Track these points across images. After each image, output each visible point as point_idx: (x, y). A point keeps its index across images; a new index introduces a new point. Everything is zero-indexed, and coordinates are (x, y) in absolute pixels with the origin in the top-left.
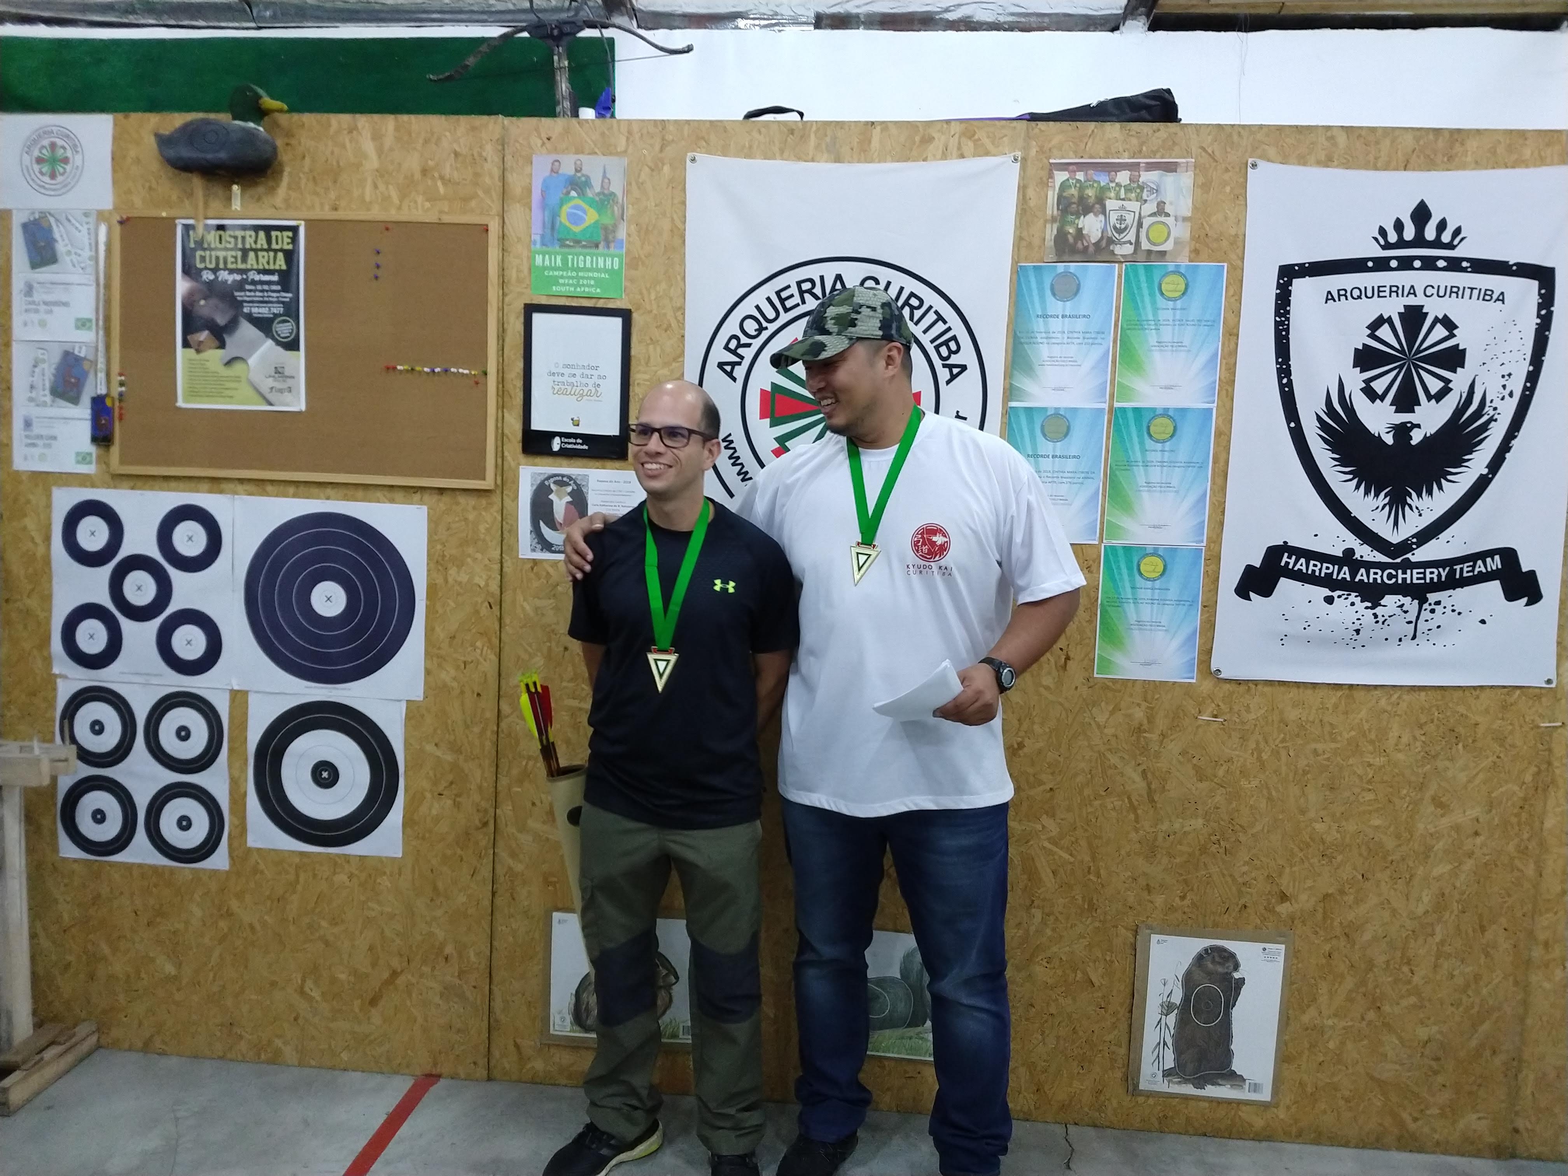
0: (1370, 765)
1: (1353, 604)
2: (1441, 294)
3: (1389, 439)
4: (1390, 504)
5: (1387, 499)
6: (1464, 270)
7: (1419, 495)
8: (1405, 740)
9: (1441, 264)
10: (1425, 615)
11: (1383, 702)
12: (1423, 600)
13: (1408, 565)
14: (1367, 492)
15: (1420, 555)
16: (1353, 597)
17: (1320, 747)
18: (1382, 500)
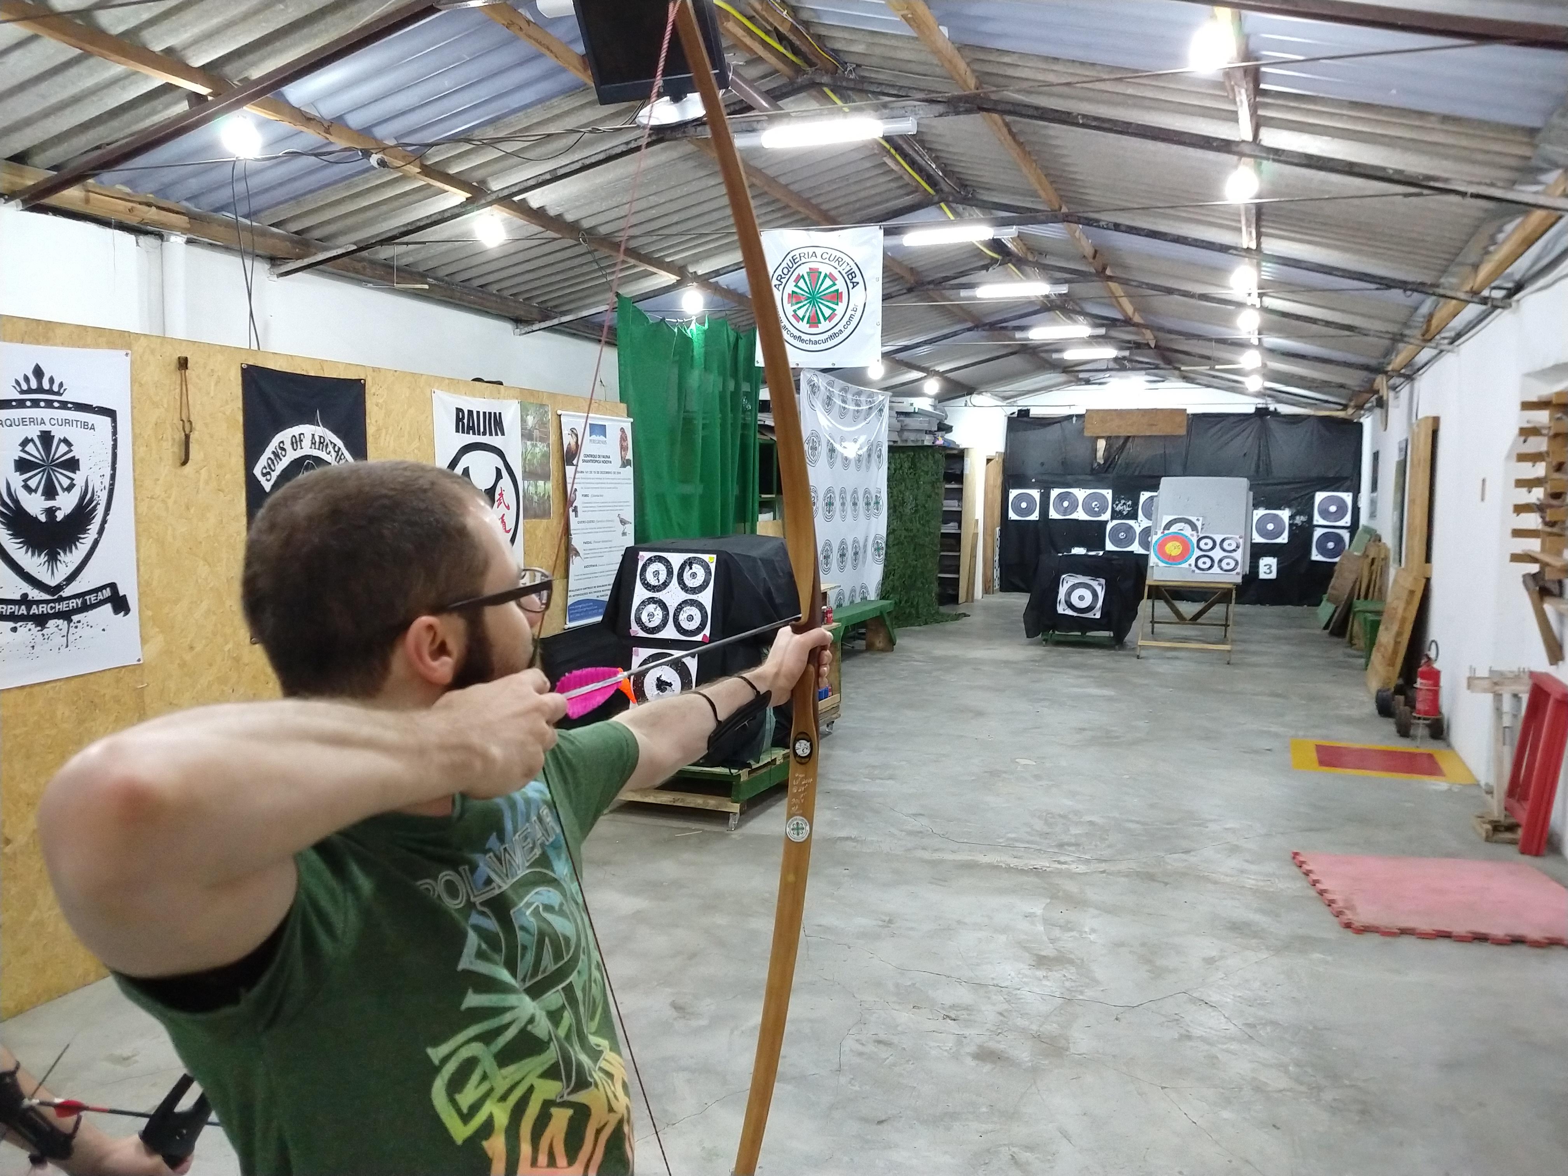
0: (48, 736)
1: (30, 630)
2: (60, 423)
3: (43, 518)
4: (48, 561)
5: (46, 558)
6: (70, 409)
7: (65, 553)
8: (67, 713)
9: (56, 404)
10: (72, 630)
11: (51, 693)
12: (70, 621)
13: (61, 599)
14: (33, 554)
15: (67, 592)
16: (30, 625)
17: (17, 732)
18: (43, 558)
